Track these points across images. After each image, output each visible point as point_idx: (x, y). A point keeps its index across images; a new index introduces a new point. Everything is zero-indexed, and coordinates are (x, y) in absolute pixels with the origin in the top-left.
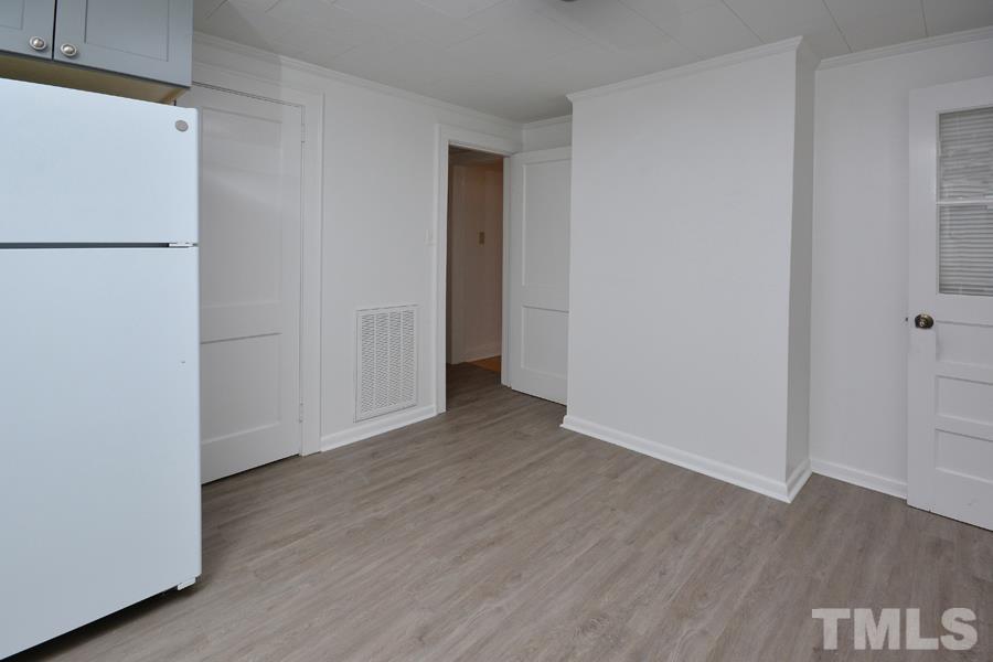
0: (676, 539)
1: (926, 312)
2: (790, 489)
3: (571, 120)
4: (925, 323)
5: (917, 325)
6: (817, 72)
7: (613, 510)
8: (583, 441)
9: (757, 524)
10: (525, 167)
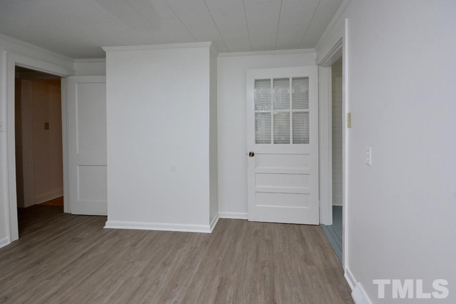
0: (165, 265)
1: (252, 151)
2: (211, 227)
3: (105, 62)
4: (252, 154)
5: (250, 155)
6: (218, 58)
7: (133, 263)
8: (117, 232)
9: (198, 246)
10: (76, 84)
